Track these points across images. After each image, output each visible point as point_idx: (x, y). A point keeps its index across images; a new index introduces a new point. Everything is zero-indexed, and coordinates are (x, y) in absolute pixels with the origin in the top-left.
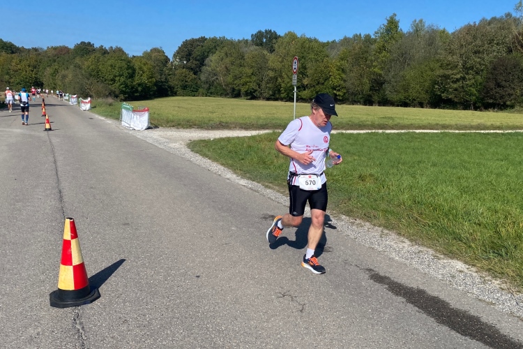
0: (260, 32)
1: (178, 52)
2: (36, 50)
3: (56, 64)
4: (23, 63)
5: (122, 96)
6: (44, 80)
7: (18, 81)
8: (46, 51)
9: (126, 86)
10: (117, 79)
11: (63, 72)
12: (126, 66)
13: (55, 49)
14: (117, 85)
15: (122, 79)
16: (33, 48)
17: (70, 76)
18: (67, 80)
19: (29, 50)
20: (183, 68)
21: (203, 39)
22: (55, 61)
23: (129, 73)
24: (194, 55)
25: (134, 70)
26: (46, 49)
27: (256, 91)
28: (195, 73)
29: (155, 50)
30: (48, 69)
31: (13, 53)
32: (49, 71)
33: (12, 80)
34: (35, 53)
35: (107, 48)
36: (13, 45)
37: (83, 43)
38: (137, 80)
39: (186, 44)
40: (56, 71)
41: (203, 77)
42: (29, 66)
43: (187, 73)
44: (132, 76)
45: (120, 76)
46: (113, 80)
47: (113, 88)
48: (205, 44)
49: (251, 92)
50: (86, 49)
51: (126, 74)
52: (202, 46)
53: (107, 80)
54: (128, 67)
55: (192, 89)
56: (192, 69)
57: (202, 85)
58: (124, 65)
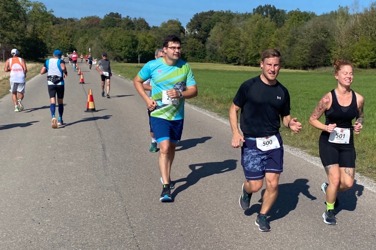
0: (261, 6)
1: (190, 24)
2: (71, 20)
3: (87, 34)
4: (62, 33)
5: (126, 60)
6: (77, 47)
7: (58, 47)
8: (80, 22)
9: (130, 53)
10: (124, 48)
11: (91, 42)
12: (131, 39)
13: (88, 19)
14: (123, 52)
15: (127, 48)
16: (69, 19)
17: (95, 45)
19: (66, 20)
20: (194, 37)
21: (212, 13)
22: (86, 32)
23: (133, 44)
24: (203, 27)
25: (137, 42)
26: (80, 19)
27: (238, 58)
28: (204, 42)
29: (171, 22)
30: (80, 38)
31: (54, 24)
32: (81, 40)
33: (53, 47)
34: (71, 23)
35: (132, 19)
37: (112, 14)
38: (139, 48)
39: (197, 17)
40: (86, 40)
41: (208, 47)
42: (66, 35)
43: (197, 42)
44: (135, 46)
45: (125, 46)
46: (121, 49)
47: (120, 54)
48: (213, 17)
49: (235, 59)
50: (113, 20)
51: (130, 44)
52: (210, 19)
53: (117, 49)
54: (133, 40)
55: (199, 56)
56: (201, 39)
57: (208, 53)
58: (130, 39)
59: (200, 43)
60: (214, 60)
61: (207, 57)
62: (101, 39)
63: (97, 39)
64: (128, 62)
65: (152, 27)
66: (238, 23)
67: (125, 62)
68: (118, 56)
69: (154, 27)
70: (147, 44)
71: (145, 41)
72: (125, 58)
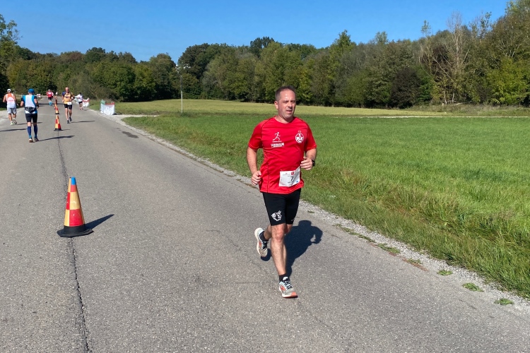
0: (258, 39)
1: (182, 58)
2: (50, 55)
3: (68, 69)
4: (39, 69)
5: (122, 98)
6: (58, 84)
7: (34, 84)
8: (60, 57)
9: (126, 89)
10: (118, 83)
11: (75, 77)
12: (127, 72)
13: (68, 54)
14: (118, 88)
15: (123, 84)
16: (48, 54)
17: (80, 81)
18: (77, 84)
19: (44, 56)
20: (187, 72)
21: (206, 46)
22: (67, 67)
23: (129, 79)
24: (197, 61)
25: (134, 76)
26: (59, 54)
27: (247, 94)
28: (198, 78)
29: (161, 56)
30: (61, 74)
31: (29, 59)
32: (62, 76)
33: (28, 84)
34: (49, 58)
35: (117, 54)
36: (29, 51)
37: (95, 49)
38: (136, 85)
39: (190, 50)
40: (68, 76)
41: (204, 81)
42: (44, 71)
43: (191, 77)
44: (131, 81)
45: (121, 81)
46: (115, 85)
47: (114, 91)
48: (207, 50)
49: (243, 95)
50: (97, 55)
51: (126, 79)
52: (205, 52)
53: (109, 84)
54: (129, 74)
55: (195, 92)
56: (195, 73)
57: (204, 89)
58: (125, 71)
59: (195, 77)
60: (212, 96)
61: (203, 93)
62: (87, 73)
63: (82, 73)
64: (126, 101)
65: (139, 62)
66: (241, 56)
67: (121, 101)
68: (113, 93)
69: (142, 62)
70: (144, 78)
71: (141, 74)
72: (120, 96)
